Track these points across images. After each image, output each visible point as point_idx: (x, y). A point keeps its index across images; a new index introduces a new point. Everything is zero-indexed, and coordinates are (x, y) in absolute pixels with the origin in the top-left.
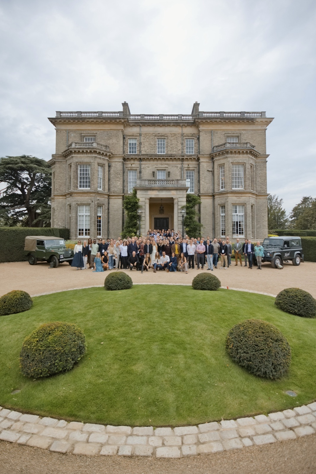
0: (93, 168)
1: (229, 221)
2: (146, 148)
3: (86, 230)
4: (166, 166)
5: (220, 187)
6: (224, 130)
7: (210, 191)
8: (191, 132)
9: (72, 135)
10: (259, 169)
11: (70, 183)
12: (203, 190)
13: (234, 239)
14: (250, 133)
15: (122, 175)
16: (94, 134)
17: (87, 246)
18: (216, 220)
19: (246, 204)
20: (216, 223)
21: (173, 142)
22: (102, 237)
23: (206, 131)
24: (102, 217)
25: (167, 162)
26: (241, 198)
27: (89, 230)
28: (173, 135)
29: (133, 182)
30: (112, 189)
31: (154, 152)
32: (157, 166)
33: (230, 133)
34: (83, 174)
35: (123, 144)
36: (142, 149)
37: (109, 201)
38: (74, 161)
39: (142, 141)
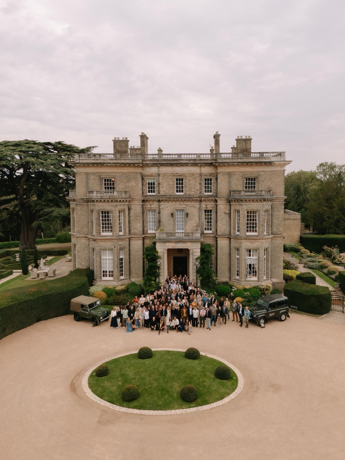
0: (115, 216)
1: (243, 265)
2: (164, 188)
3: (109, 272)
4: (184, 206)
5: (235, 231)
6: (242, 172)
7: (227, 232)
8: (209, 172)
9: (92, 177)
10: (276, 210)
11: (93, 227)
12: (220, 231)
13: (247, 281)
14: (268, 174)
15: (142, 218)
16: (113, 177)
17: (119, 311)
18: (232, 262)
19: (259, 249)
20: (232, 264)
21: (191, 182)
22: (124, 277)
23: (224, 174)
24: (124, 259)
25: (186, 203)
26: (254, 244)
27: (112, 272)
28: (191, 175)
29: (152, 221)
30: (133, 231)
31: (173, 192)
32: (176, 207)
33: (248, 174)
34: (105, 220)
35: (142, 185)
36: (161, 189)
37: (129, 242)
38: (96, 209)
39: (161, 181)
